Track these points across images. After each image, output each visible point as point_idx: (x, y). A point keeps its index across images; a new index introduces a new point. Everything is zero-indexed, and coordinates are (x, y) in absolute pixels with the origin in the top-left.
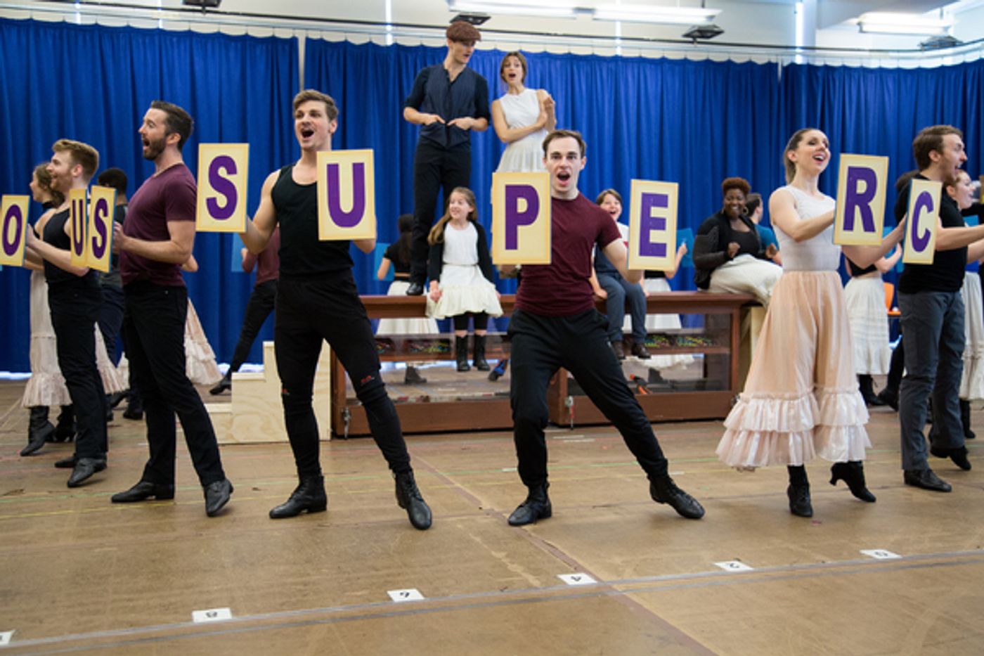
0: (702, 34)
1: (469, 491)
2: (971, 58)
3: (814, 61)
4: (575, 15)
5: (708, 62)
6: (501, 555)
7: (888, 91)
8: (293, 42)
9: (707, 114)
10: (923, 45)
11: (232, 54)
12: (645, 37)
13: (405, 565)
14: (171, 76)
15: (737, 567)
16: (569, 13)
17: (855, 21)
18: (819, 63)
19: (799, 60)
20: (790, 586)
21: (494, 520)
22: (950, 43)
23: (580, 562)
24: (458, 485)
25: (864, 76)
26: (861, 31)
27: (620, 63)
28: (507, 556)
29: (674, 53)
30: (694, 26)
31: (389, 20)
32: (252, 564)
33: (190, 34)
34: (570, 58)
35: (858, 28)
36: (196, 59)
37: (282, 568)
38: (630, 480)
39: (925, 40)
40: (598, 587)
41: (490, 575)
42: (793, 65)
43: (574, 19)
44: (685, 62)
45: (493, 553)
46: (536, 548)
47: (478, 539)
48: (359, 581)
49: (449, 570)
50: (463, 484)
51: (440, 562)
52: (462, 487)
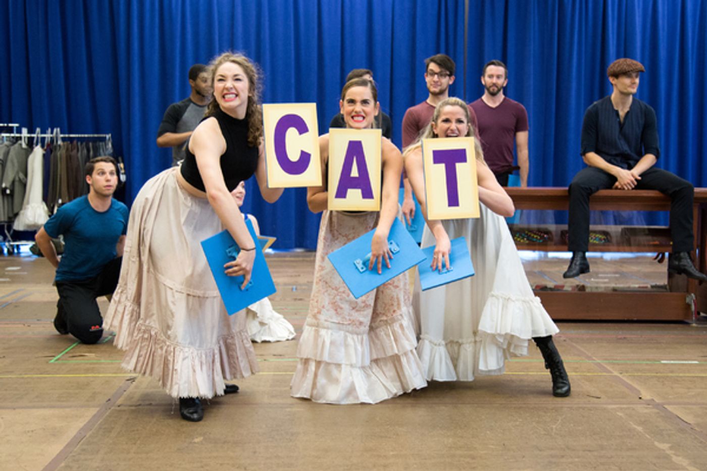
1: (628, 381)
6: (664, 446)
13: (569, 448)
21: (656, 411)
24: (616, 373)
28: (671, 448)
41: (653, 465)
45: (656, 443)
46: (701, 442)
47: (640, 429)
48: (524, 459)
49: (612, 457)
50: (621, 373)
51: (602, 448)
52: (620, 376)
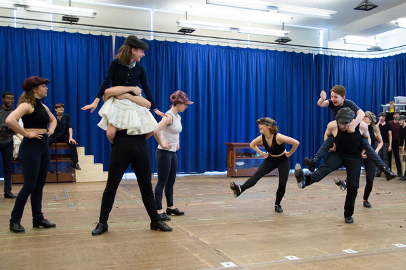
0: (283, 41)
1: (184, 229)
2: (386, 55)
3: (327, 53)
4: (231, 31)
5: (285, 52)
6: (196, 255)
7: (356, 67)
8: (110, 37)
9: (285, 73)
10: (368, 49)
11: (83, 42)
12: (260, 41)
13: (156, 260)
14: (56, 51)
15: (294, 258)
16: (228, 30)
17: (342, 38)
18: (329, 54)
19: (321, 53)
20: (314, 265)
21: (194, 240)
22: (378, 49)
23: (230, 257)
24: (179, 226)
25: (346, 60)
26: (345, 43)
27: (249, 51)
28: (199, 256)
29: (272, 48)
30: (279, 37)
31: (152, 30)
32: (89, 260)
33: (65, 33)
34: (229, 48)
35: (344, 41)
36: (67, 44)
37: (102, 262)
38: (251, 224)
39: (369, 47)
40: (237, 268)
41: (192, 263)
42: (319, 55)
43: (231, 32)
44: (276, 52)
45: (194, 254)
46: (212, 252)
47: (187, 249)
48: (136, 267)
49: (175, 262)
50: (181, 226)
51: (171, 258)
52: (181, 227)
